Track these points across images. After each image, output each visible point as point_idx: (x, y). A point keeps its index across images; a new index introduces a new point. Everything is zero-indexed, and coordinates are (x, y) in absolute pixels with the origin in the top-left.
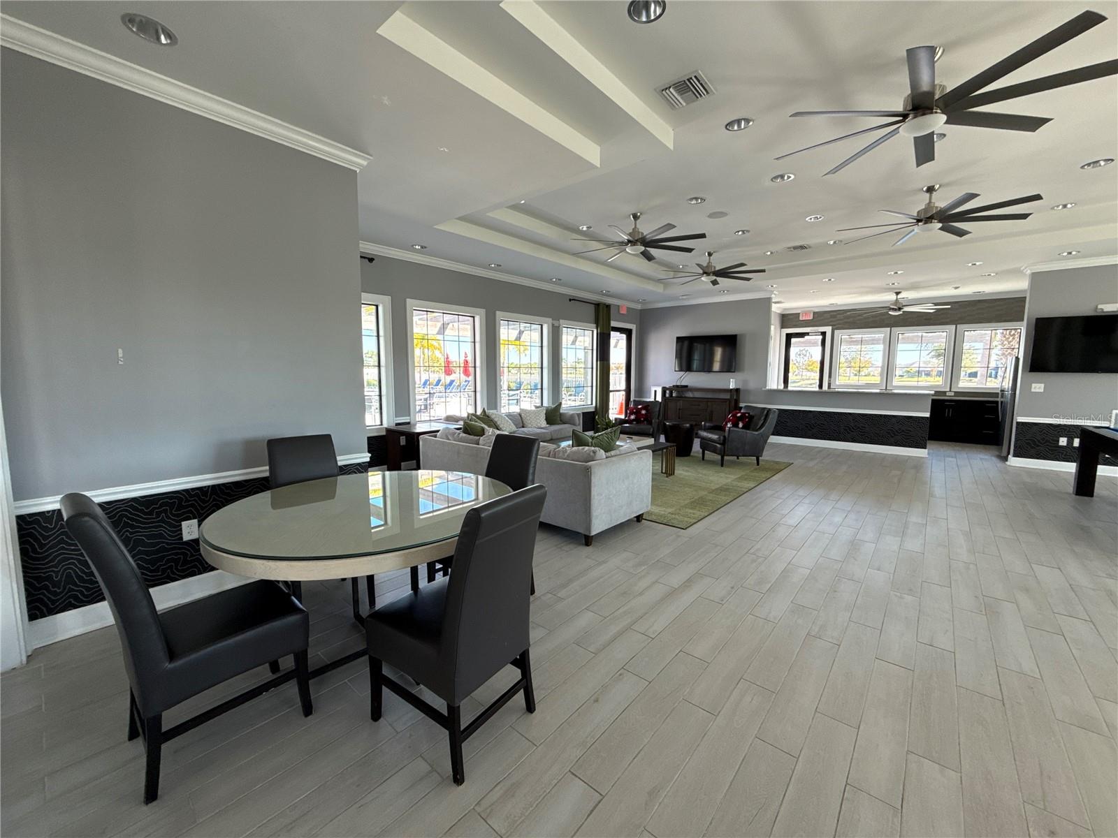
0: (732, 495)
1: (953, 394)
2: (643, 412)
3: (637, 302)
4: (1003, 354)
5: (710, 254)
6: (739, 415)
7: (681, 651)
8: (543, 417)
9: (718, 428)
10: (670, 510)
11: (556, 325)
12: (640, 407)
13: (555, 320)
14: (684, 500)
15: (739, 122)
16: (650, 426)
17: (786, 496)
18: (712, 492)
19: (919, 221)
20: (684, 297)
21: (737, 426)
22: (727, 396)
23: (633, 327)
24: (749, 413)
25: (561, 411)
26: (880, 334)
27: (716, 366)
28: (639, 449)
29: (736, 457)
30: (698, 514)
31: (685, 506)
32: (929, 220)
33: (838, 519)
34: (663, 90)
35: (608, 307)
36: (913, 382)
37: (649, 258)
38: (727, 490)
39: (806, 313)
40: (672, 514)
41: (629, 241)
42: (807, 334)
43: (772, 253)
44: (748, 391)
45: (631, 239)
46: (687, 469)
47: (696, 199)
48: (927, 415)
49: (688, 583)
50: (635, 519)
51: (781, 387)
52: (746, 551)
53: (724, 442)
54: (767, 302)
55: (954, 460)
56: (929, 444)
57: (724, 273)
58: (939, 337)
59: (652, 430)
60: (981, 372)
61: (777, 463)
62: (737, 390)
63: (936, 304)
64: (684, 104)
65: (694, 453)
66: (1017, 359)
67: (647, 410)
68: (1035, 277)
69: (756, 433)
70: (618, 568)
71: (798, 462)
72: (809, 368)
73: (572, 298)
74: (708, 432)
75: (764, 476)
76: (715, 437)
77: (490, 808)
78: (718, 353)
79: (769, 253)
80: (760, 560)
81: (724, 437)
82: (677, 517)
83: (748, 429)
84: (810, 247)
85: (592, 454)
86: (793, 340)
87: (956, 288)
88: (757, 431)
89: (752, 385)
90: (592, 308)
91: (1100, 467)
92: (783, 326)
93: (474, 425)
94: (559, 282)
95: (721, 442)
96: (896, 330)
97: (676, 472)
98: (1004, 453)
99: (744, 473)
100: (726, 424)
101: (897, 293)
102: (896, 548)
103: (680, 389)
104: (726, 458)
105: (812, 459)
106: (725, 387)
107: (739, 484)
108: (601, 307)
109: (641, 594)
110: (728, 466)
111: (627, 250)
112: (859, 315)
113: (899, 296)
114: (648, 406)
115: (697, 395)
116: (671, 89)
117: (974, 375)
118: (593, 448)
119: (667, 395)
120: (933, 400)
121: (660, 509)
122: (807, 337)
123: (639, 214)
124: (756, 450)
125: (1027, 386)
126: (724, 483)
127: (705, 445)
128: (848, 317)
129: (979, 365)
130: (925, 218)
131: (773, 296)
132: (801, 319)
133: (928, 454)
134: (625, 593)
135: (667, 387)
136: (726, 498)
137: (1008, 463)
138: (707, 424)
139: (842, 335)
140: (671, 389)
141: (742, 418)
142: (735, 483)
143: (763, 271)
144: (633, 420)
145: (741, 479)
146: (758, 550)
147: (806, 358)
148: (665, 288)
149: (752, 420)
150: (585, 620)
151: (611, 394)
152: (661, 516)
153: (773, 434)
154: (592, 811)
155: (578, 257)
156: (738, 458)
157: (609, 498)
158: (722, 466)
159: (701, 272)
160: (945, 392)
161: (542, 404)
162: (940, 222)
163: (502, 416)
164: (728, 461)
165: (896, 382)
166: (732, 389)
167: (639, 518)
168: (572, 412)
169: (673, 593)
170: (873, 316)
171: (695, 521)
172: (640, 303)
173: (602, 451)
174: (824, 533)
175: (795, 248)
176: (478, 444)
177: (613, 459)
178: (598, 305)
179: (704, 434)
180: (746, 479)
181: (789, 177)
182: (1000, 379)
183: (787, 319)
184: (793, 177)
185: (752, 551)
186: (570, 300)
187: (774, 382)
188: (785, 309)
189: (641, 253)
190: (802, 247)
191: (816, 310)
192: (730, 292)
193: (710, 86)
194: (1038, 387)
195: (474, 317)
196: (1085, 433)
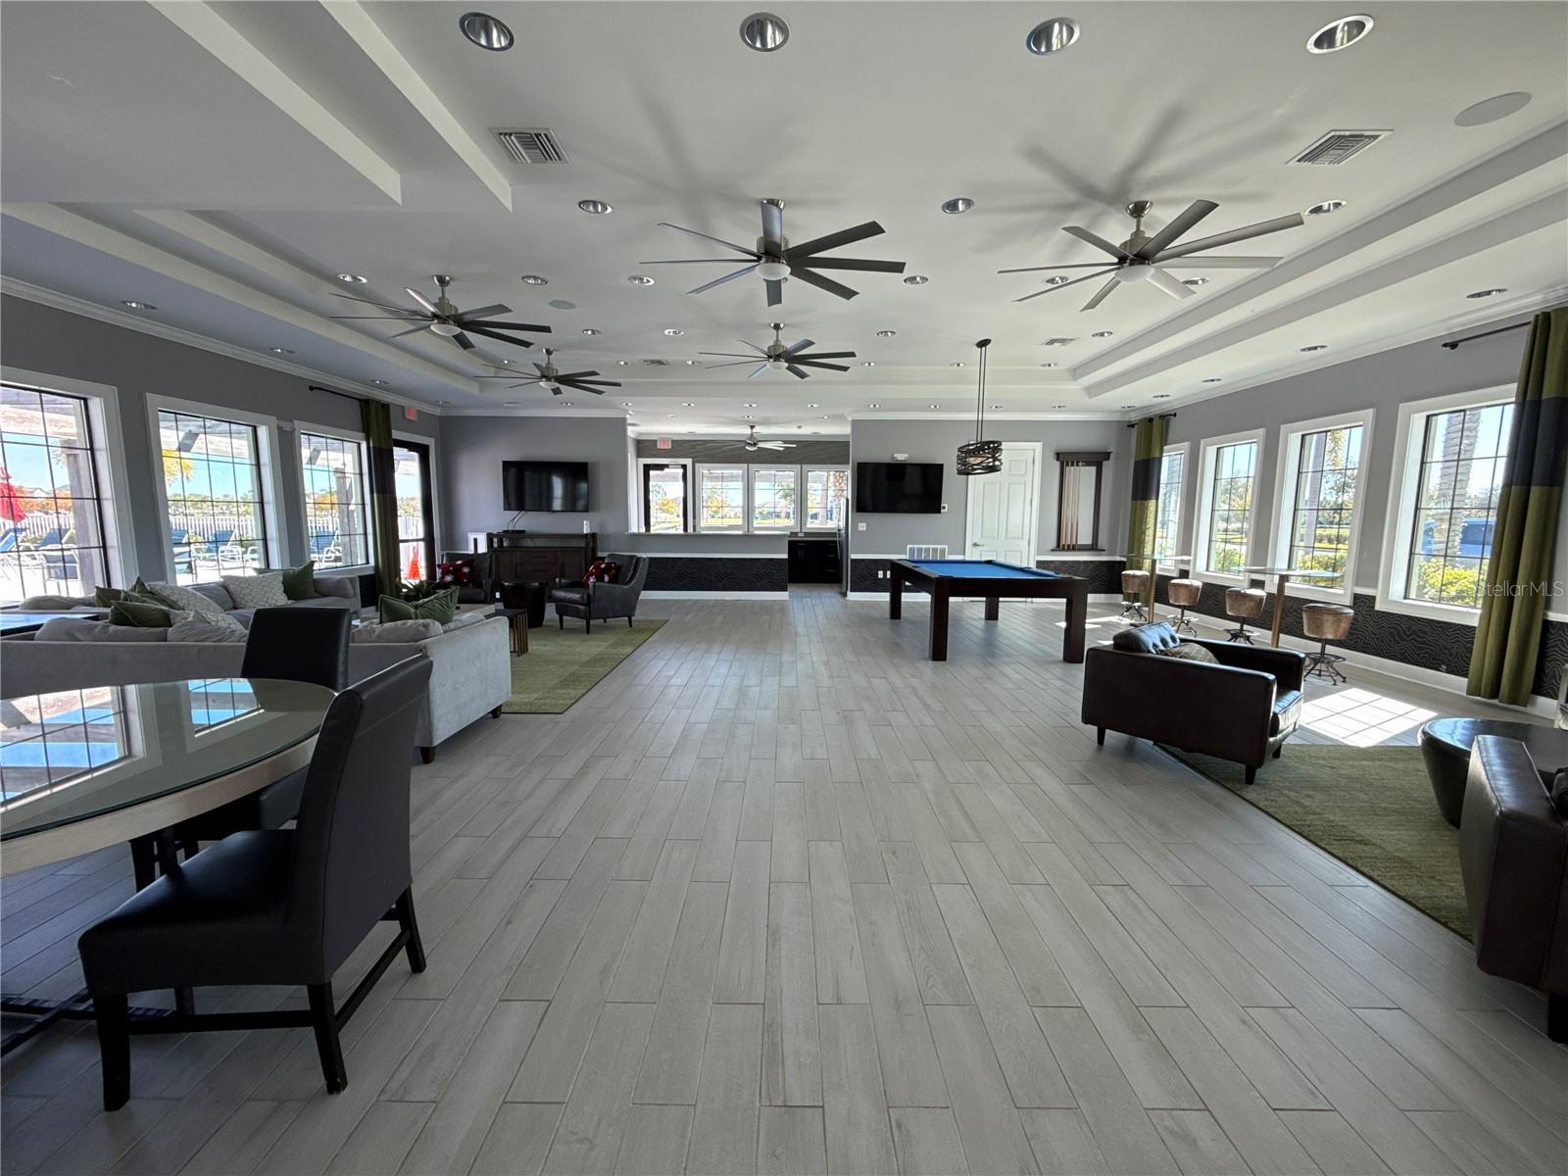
0: (610, 665)
1: (802, 535)
2: (466, 570)
3: (436, 404)
4: (836, 495)
5: (549, 352)
6: (603, 566)
7: (596, 838)
8: (279, 588)
9: (578, 585)
10: (535, 696)
11: (287, 426)
12: (459, 562)
13: (285, 420)
14: (552, 680)
15: (595, 203)
16: (480, 590)
17: (669, 657)
18: (584, 665)
19: (770, 357)
20: (511, 405)
21: (602, 580)
22: (582, 544)
23: (430, 442)
24: (615, 563)
25: (315, 577)
26: (738, 470)
27: (557, 504)
28: (488, 617)
29: (602, 620)
30: (573, 693)
31: (554, 688)
32: (777, 358)
33: (724, 670)
34: (501, 134)
35: (385, 407)
36: (769, 523)
37: (465, 344)
38: (600, 660)
39: (664, 441)
40: (541, 699)
41: (435, 316)
42: (667, 466)
43: (626, 363)
44: (607, 537)
45: (439, 313)
46: (543, 642)
47: (535, 278)
48: (785, 556)
49: (583, 771)
50: (490, 715)
51: (643, 530)
52: (640, 721)
53: (588, 602)
54: (621, 424)
55: (809, 600)
56: (791, 587)
57: (570, 380)
58: (787, 475)
59: (483, 595)
60: (822, 513)
61: (651, 621)
62: (593, 536)
63: (785, 442)
64: (529, 161)
65: (549, 620)
66: (847, 500)
67: (472, 567)
68: (855, 424)
69: (626, 587)
70: (487, 777)
71: (673, 619)
72: (665, 508)
73: (314, 386)
74: (566, 591)
75: (640, 638)
76: (576, 596)
77: (403, 1088)
78: (558, 485)
79: (622, 363)
80: (658, 726)
81: (589, 595)
82: (547, 701)
83: (616, 583)
84: (668, 364)
85: (421, 628)
86: (652, 473)
87: (800, 427)
88: (626, 584)
89: (612, 528)
90: (355, 409)
91: (903, 594)
92: (639, 454)
93: (141, 608)
94: (289, 355)
95: (585, 602)
96: (753, 467)
97: (530, 648)
98: (844, 590)
99: (616, 638)
100: (588, 579)
101: (752, 427)
102: (776, 687)
103: (515, 536)
104: (592, 622)
105: (687, 614)
106: (578, 532)
107: (615, 651)
108: (372, 407)
109: (529, 796)
110: (596, 633)
111: (432, 327)
112: (719, 448)
113: (754, 430)
114: (473, 560)
115: (539, 543)
116: (513, 137)
117: (815, 516)
118: (421, 621)
119: (495, 545)
120: (790, 542)
121: (522, 696)
122: (666, 470)
123: (447, 278)
124: (627, 609)
125: (855, 527)
126: (596, 653)
127: (563, 609)
128: (707, 449)
129: (819, 506)
130: (775, 355)
131: (628, 416)
132: (659, 447)
133: (790, 597)
134: (506, 802)
135: (495, 532)
136: (603, 669)
137: (847, 598)
138: (563, 581)
139: (703, 469)
140: (501, 536)
141: (608, 569)
142: (609, 651)
143: (619, 385)
144: (451, 583)
145: (615, 645)
146: (653, 716)
147: (660, 496)
148: (481, 390)
149: (620, 571)
150: (459, 849)
151: (401, 545)
152: (526, 704)
153: (644, 589)
154: (542, 1019)
155: (338, 323)
156: (605, 622)
157: (456, 689)
158: (588, 632)
159: (539, 374)
160: (797, 533)
161: (268, 565)
162: (786, 361)
163: (187, 591)
164: (594, 626)
165: (756, 523)
166: (587, 535)
167: (496, 713)
168: (339, 577)
169: (569, 785)
170: (731, 450)
171: (570, 702)
172: (439, 406)
173: (437, 624)
174: (714, 686)
175: (653, 362)
176: (166, 640)
177: (458, 632)
178: (365, 404)
179: (561, 594)
180: (621, 645)
181: (648, 281)
182: (835, 521)
183: (644, 447)
184: (652, 282)
185: (647, 719)
186: (311, 388)
187: (636, 526)
188: (640, 434)
189: (454, 337)
190: (660, 362)
191: (675, 439)
192: (575, 406)
193: (563, 152)
194: (862, 527)
195: (85, 400)
196: (894, 566)
